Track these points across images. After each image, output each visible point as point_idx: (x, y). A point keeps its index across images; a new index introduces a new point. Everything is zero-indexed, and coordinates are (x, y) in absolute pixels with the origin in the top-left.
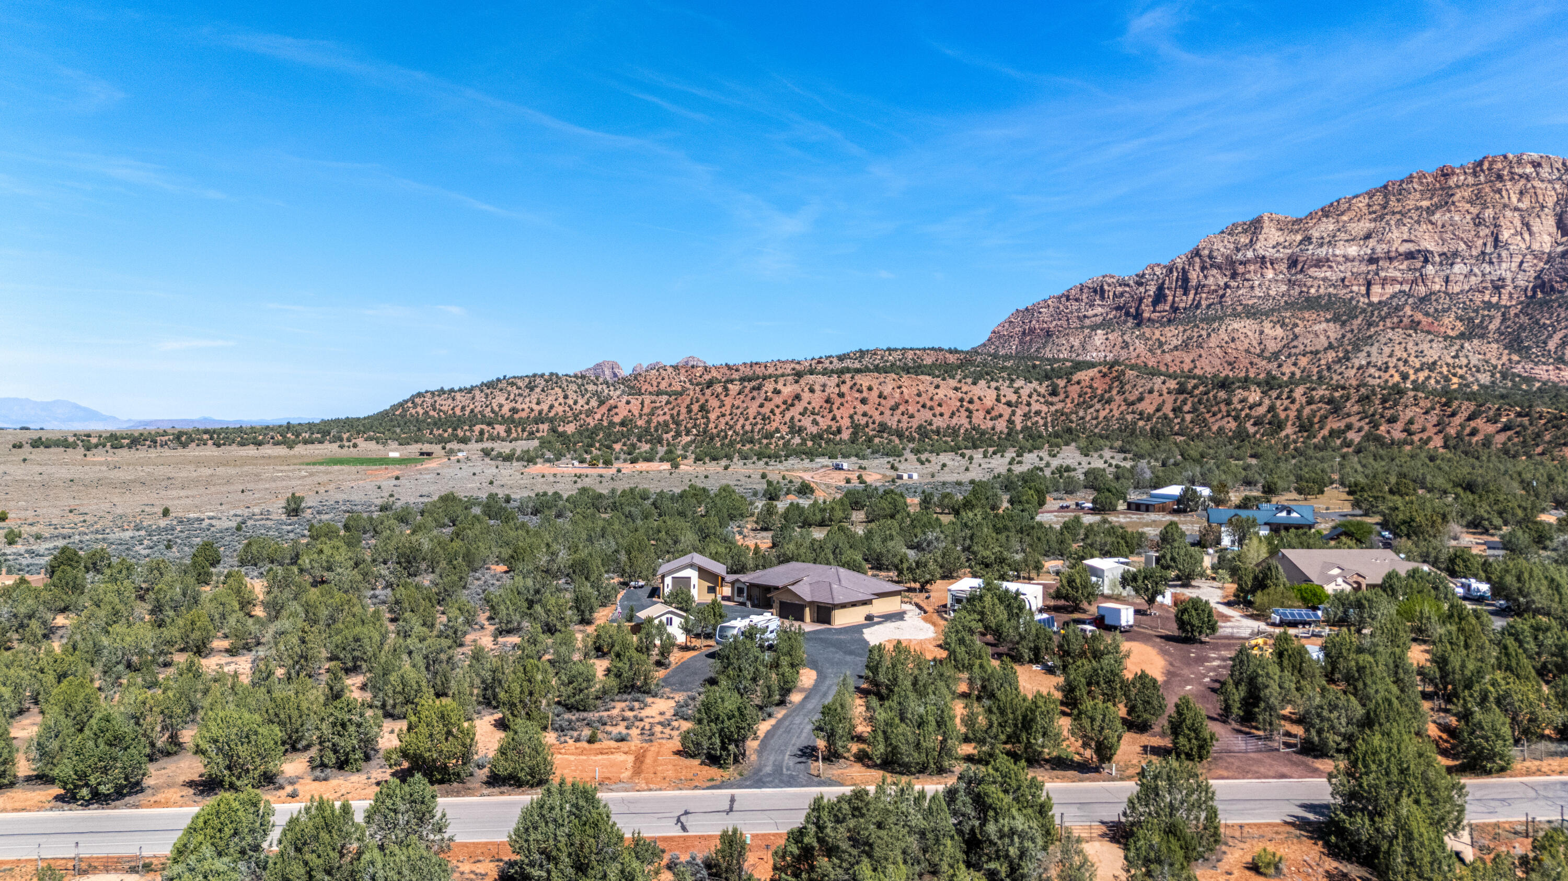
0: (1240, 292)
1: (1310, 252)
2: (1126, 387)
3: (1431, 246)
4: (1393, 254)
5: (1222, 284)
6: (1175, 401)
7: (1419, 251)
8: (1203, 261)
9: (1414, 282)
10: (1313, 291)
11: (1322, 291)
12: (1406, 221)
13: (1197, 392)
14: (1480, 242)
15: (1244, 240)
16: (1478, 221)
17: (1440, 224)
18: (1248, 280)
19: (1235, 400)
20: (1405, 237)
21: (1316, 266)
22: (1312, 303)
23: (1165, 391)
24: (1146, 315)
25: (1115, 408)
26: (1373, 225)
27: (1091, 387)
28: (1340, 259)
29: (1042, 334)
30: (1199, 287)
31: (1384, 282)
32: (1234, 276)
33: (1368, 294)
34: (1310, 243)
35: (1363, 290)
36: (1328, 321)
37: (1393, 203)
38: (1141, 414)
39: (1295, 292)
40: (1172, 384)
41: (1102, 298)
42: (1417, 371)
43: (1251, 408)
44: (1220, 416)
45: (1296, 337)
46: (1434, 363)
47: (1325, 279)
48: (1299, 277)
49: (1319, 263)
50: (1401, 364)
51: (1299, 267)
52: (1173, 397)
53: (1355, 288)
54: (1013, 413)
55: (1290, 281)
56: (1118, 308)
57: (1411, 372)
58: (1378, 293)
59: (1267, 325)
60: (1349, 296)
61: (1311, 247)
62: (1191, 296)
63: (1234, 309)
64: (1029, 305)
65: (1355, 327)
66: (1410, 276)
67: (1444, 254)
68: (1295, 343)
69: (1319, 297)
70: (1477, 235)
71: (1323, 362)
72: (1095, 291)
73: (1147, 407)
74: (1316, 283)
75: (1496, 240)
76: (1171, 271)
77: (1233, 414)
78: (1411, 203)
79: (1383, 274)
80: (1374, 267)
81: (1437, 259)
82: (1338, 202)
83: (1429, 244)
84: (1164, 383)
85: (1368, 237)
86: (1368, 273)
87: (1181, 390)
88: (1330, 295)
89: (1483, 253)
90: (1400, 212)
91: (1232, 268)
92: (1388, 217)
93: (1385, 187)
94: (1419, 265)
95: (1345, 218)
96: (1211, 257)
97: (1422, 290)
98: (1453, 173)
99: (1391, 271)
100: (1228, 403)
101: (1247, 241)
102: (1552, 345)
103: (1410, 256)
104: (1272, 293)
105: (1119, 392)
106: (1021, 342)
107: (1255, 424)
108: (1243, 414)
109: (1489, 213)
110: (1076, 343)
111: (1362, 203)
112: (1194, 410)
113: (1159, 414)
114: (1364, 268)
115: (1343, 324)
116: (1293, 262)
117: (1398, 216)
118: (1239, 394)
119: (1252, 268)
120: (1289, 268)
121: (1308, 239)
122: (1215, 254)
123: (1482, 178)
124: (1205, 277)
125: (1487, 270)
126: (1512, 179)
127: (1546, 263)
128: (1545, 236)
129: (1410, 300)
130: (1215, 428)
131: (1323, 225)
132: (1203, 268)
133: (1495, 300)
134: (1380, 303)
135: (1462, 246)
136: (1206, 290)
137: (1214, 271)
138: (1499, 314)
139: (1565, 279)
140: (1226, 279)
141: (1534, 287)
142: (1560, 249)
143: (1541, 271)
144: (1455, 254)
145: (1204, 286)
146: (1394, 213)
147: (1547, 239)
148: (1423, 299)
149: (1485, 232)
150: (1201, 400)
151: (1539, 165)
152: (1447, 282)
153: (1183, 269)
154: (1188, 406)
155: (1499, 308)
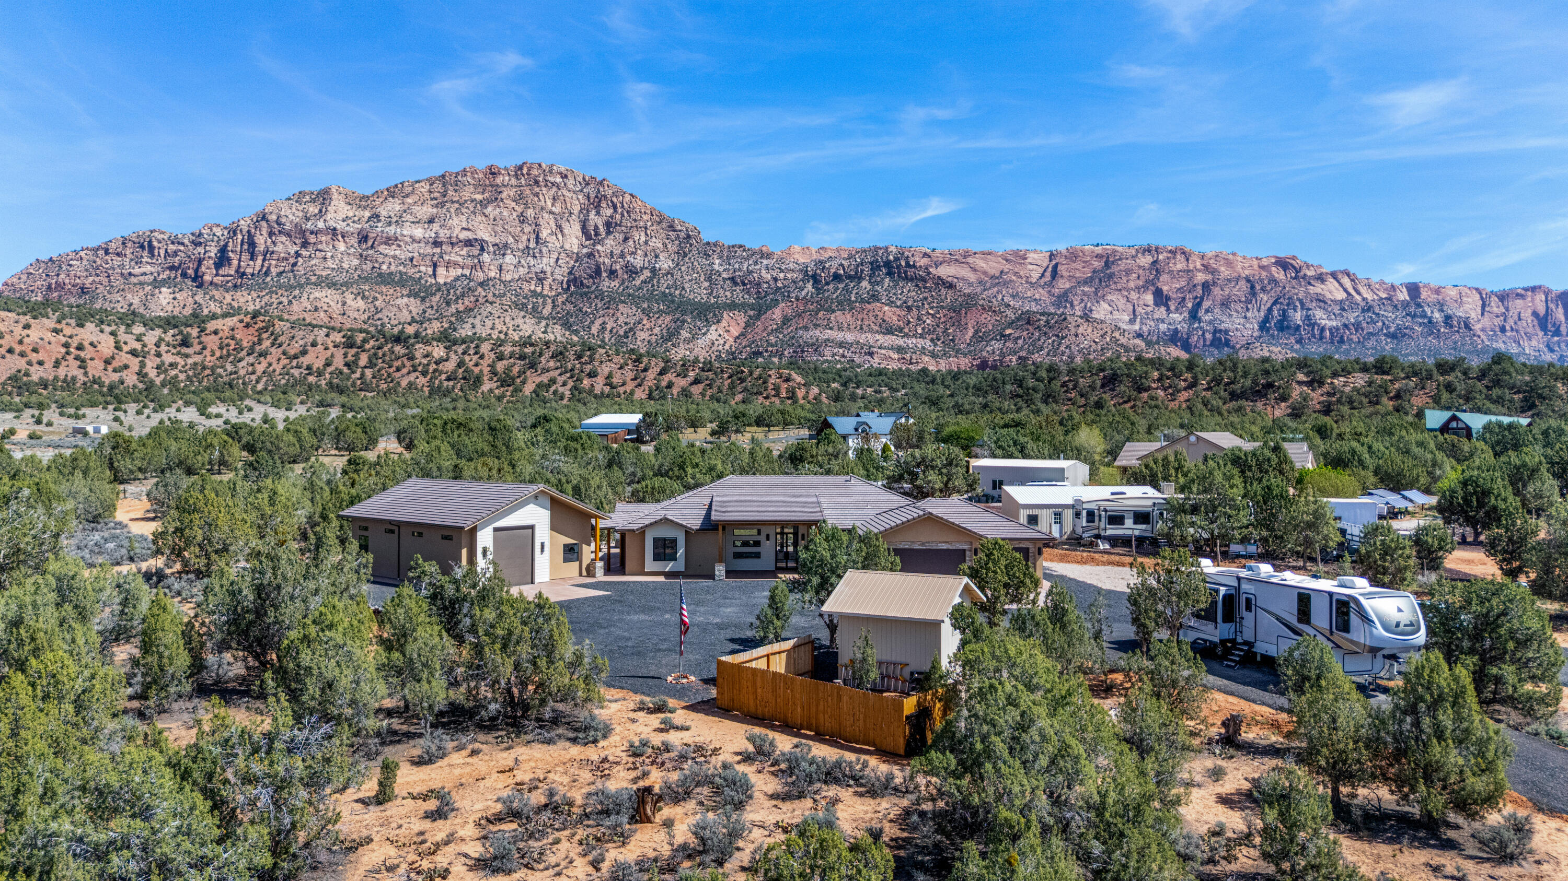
0: (313, 262)
1: (379, 229)
2: (281, 339)
3: (486, 237)
4: (454, 240)
5: (292, 252)
6: (345, 355)
7: (476, 240)
8: (270, 226)
9: (473, 267)
10: (384, 267)
11: (393, 268)
12: (464, 210)
13: (367, 346)
14: (525, 238)
15: (313, 209)
16: (522, 219)
17: (492, 217)
18: (320, 251)
19: (418, 354)
20: (464, 225)
21: (386, 243)
22: (386, 279)
23: (331, 345)
25: (274, 361)
26: (435, 210)
27: (233, 338)
28: (408, 239)
30: (268, 253)
31: (448, 265)
32: (305, 244)
33: (434, 275)
34: (379, 221)
35: (430, 271)
36: (409, 296)
37: (451, 193)
38: (309, 368)
39: (368, 266)
40: (338, 337)
41: (152, 255)
43: (437, 363)
44: (405, 371)
45: (378, 311)
47: (395, 257)
48: (370, 252)
49: (389, 241)
51: (370, 243)
52: (343, 351)
53: (423, 269)
54: (143, 365)
55: (361, 255)
56: (172, 268)
58: (443, 276)
59: (349, 297)
60: (418, 275)
61: (380, 225)
62: (259, 261)
63: (308, 279)
64: (55, 255)
65: (434, 304)
66: (469, 262)
67: (496, 245)
69: (392, 273)
70: (522, 231)
72: (142, 246)
73: (315, 359)
74: (387, 260)
75: (538, 237)
76: (235, 233)
77: (420, 368)
78: (467, 193)
79: (447, 258)
80: (438, 250)
81: (491, 249)
82: (402, 184)
83: (484, 234)
84: (327, 335)
85: (431, 221)
86: (434, 255)
87: (349, 343)
88: (400, 272)
89: (527, 247)
90: (458, 202)
91: (303, 237)
92: (448, 205)
93: (443, 176)
94: (476, 252)
95: (410, 200)
96: (279, 223)
97: (480, 276)
98: (500, 173)
99: (456, 255)
100: (412, 358)
101: (317, 211)
103: (469, 243)
104: (346, 266)
105: (273, 345)
107: (448, 379)
108: (431, 369)
109: (530, 213)
111: (424, 188)
112: (371, 365)
113: (329, 369)
114: (429, 250)
115: (423, 299)
116: (364, 238)
117: (457, 206)
118: (420, 350)
119: (324, 239)
120: (360, 242)
121: (376, 216)
122: (283, 220)
123: (523, 181)
124: (274, 243)
125: (532, 263)
126: (546, 186)
127: (576, 261)
128: (573, 239)
129: (472, 284)
130: (404, 383)
131: (390, 205)
132: (271, 234)
133: (539, 289)
134: (445, 284)
135: (511, 240)
136: (275, 256)
137: (284, 239)
138: (549, 301)
139: (591, 277)
140: (296, 248)
141: (568, 281)
142: (585, 251)
143: (573, 268)
144: (506, 246)
145: (273, 252)
146: (453, 202)
147: (575, 241)
148: (481, 284)
149: (528, 229)
150: (375, 354)
151: (566, 176)
152: (500, 270)
153: (249, 232)
154: (364, 360)
155: (544, 297)
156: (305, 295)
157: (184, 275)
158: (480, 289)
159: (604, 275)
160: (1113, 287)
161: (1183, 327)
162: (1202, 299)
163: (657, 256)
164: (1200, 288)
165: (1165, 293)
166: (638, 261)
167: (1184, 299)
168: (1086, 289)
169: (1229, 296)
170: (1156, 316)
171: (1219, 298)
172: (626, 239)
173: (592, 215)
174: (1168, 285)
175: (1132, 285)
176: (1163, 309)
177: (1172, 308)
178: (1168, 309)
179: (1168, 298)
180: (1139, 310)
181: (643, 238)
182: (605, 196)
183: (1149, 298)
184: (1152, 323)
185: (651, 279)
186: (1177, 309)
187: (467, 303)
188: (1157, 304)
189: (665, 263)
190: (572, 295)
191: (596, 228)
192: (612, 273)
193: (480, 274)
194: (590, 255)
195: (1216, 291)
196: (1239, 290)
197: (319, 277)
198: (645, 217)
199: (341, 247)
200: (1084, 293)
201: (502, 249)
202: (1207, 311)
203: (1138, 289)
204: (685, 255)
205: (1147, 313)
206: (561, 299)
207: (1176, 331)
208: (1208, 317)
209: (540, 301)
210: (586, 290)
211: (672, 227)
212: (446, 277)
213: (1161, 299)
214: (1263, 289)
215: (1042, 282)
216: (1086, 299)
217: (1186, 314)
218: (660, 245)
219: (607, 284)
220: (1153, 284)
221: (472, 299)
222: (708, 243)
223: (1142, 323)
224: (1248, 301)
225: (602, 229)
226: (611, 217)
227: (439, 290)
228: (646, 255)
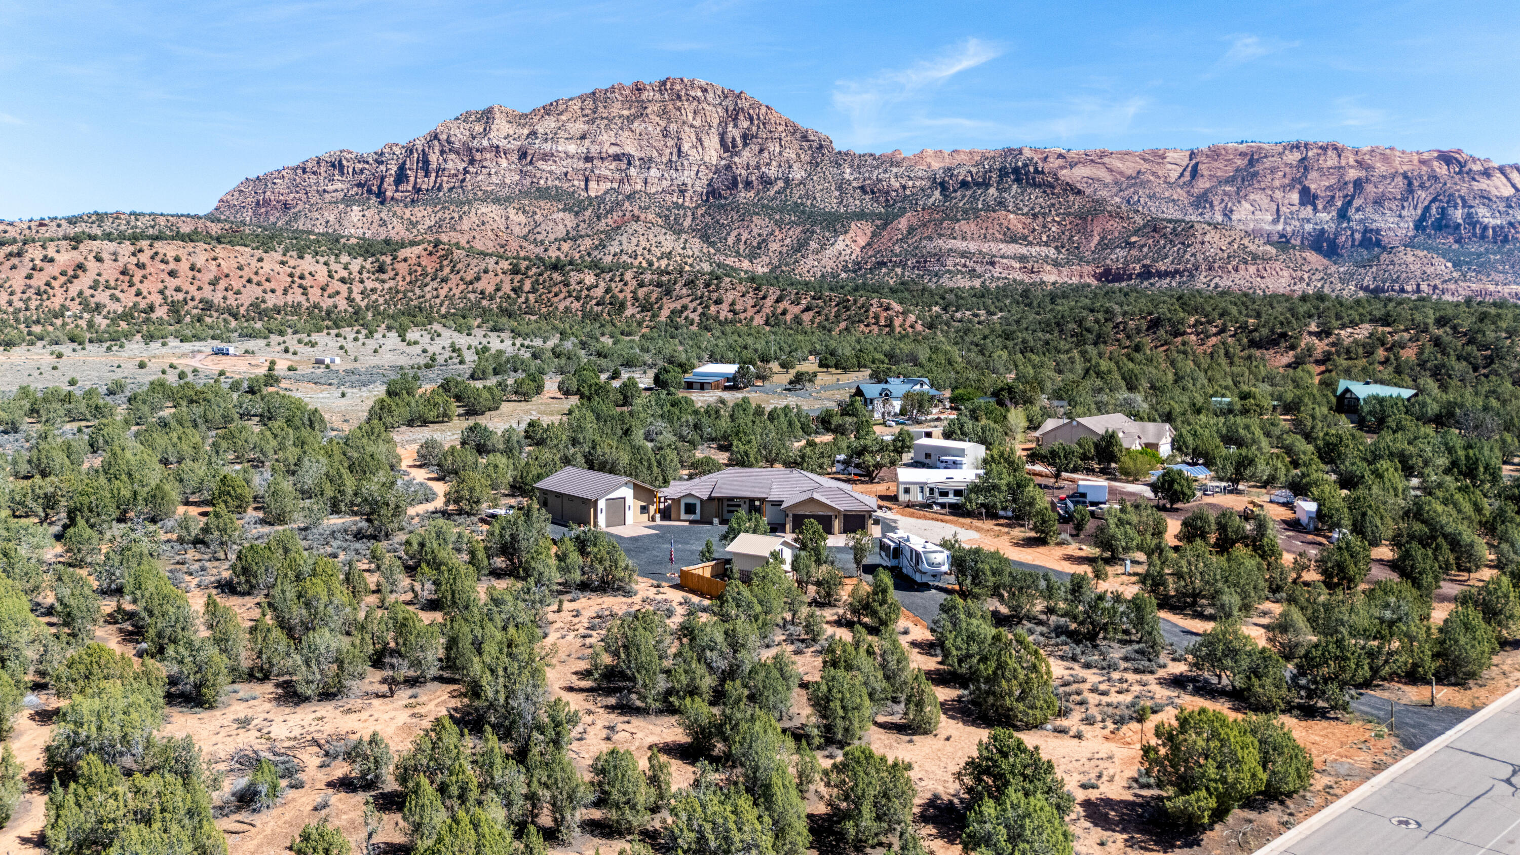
0: (479, 178)
1: (537, 146)
3: (632, 151)
4: (604, 155)
5: (461, 169)
6: (512, 281)
7: (624, 154)
8: (442, 145)
9: (621, 181)
10: (542, 182)
11: (549, 183)
12: (613, 126)
13: (530, 273)
14: (668, 151)
15: (479, 128)
16: (666, 134)
17: (638, 132)
18: (485, 167)
19: (573, 281)
20: (613, 140)
21: (543, 159)
22: (543, 194)
24: (389, 194)
26: (586, 127)
27: (419, 265)
28: (562, 155)
29: (278, 206)
30: (440, 170)
31: (599, 179)
32: (472, 162)
33: (586, 189)
34: (537, 138)
35: (583, 184)
36: (564, 210)
37: (600, 109)
39: (527, 181)
40: (505, 265)
41: (342, 173)
42: (659, 259)
43: (588, 289)
44: (562, 296)
45: (537, 224)
46: (670, 253)
47: (551, 172)
48: (530, 168)
49: (545, 157)
50: (646, 252)
51: (529, 159)
52: (510, 277)
53: (576, 183)
55: (521, 171)
56: (359, 185)
57: (655, 260)
58: (595, 190)
59: (512, 212)
60: (571, 189)
61: (537, 141)
62: (433, 178)
63: (475, 194)
64: (261, 174)
65: (586, 218)
66: (617, 176)
67: (642, 159)
68: (538, 229)
69: (548, 188)
70: (666, 145)
71: (582, 248)
72: (333, 166)
74: (544, 175)
75: (679, 151)
76: (411, 152)
77: (574, 294)
78: (616, 109)
79: (597, 172)
80: (589, 165)
81: (637, 163)
82: (557, 102)
83: (630, 148)
84: (496, 264)
85: (583, 137)
86: (586, 169)
87: (515, 270)
88: (556, 187)
89: (670, 161)
90: (607, 118)
91: (470, 155)
92: (598, 121)
93: (594, 93)
94: (624, 167)
95: (563, 118)
96: (449, 142)
97: (627, 189)
98: (645, 89)
99: (606, 169)
100: (567, 285)
101: (481, 130)
102: (730, 241)
103: (617, 158)
104: (508, 181)
106: (255, 214)
107: (598, 304)
108: (584, 294)
109: (673, 127)
110: (332, 219)
111: (576, 106)
112: (534, 290)
114: (581, 165)
115: (577, 214)
116: (523, 155)
117: (606, 122)
118: (574, 276)
119: (488, 156)
120: (520, 159)
121: (534, 134)
122: (453, 139)
123: (666, 96)
124: (445, 161)
125: (674, 176)
126: (688, 100)
127: (715, 173)
128: (712, 152)
129: (620, 198)
130: (561, 307)
131: (546, 122)
132: (442, 152)
133: (680, 201)
134: (596, 197)
135: (655, 154)
136: (446, 173)
137: (453, 156)
138: (689, 213)
139: (728, 188)
140: (464, 165)
141: (707, 193)
142: (723, 163)
143: (712, 180)
144: (651, 160)
145: (444, 169)
146: (602, 118)
147: (714, 154)
148: (629, 197)
149: (671, 143)
150: (537, 281)
151: (706, 90)
152: (646, 183)
153: (423, 151)
154: (527, 286)
155: (685, 208)
156: (473, 210)
157: (370, 191)
158: (627, 204)
159: (741, 186)
160: (1256, 186)
161: (1330, 227)
162: (1353, 197)
163: (790, 167)
164: (1351, 185)
165: (1313, 191)
166: (772, 172)
167: (1333, 197)
168: (1228, 188)
169: (1383, 194)
170: (1301, 216)
171: (1371, 196)
172: (761, 151)
173: (730, 128)
174: (1315, 184)
175: (1277, 183)
176: (1309, 208)
177: (1320, 207)
178: (1315, 209)
179: (1315, 197)
180: (1283, 209)
181: (778, 149)
182: (742, 109)
183: (1295, 197)
184: (1297, 223)
185: (785, 189)
186: (1325, 208)
187: (615, 217)
188: (1303, 203)
189: (798, 174)
190: (710, 208)
191: (734, 140)
192: (748, 184)
193: (628, 188)
194: (728, 167)
195: (1369, 188)
196: (1395, 187)
197: (485, 192)
198: (780, 128)
199: (504, 163)
200: (1225, 193)
201: (647, 163)
202: (1358, 210)
203: (1283, 187)
204: (817, 165)
205: (1292, 213)
206: (700, 211)
207: (1323, 231)
208: (1359, 216)
209: (682, 212)
210: (723, 202)
211: (805, 138)
212: (597, 191)
213: (1308, 198)
214: (1422, 186)
215: (1181, 182)
216: (1226, 199)
217: (1334, 213)
218: (794, 156)
219: (744, 196)
220: (1300, 183)
221: (620, 214)
222: (840, 153)
223: (1286, 223)
224: (1404, 199)
225: (739, 141)
226: (748, 129)
227: (590, 204)
228: (780, 166)
